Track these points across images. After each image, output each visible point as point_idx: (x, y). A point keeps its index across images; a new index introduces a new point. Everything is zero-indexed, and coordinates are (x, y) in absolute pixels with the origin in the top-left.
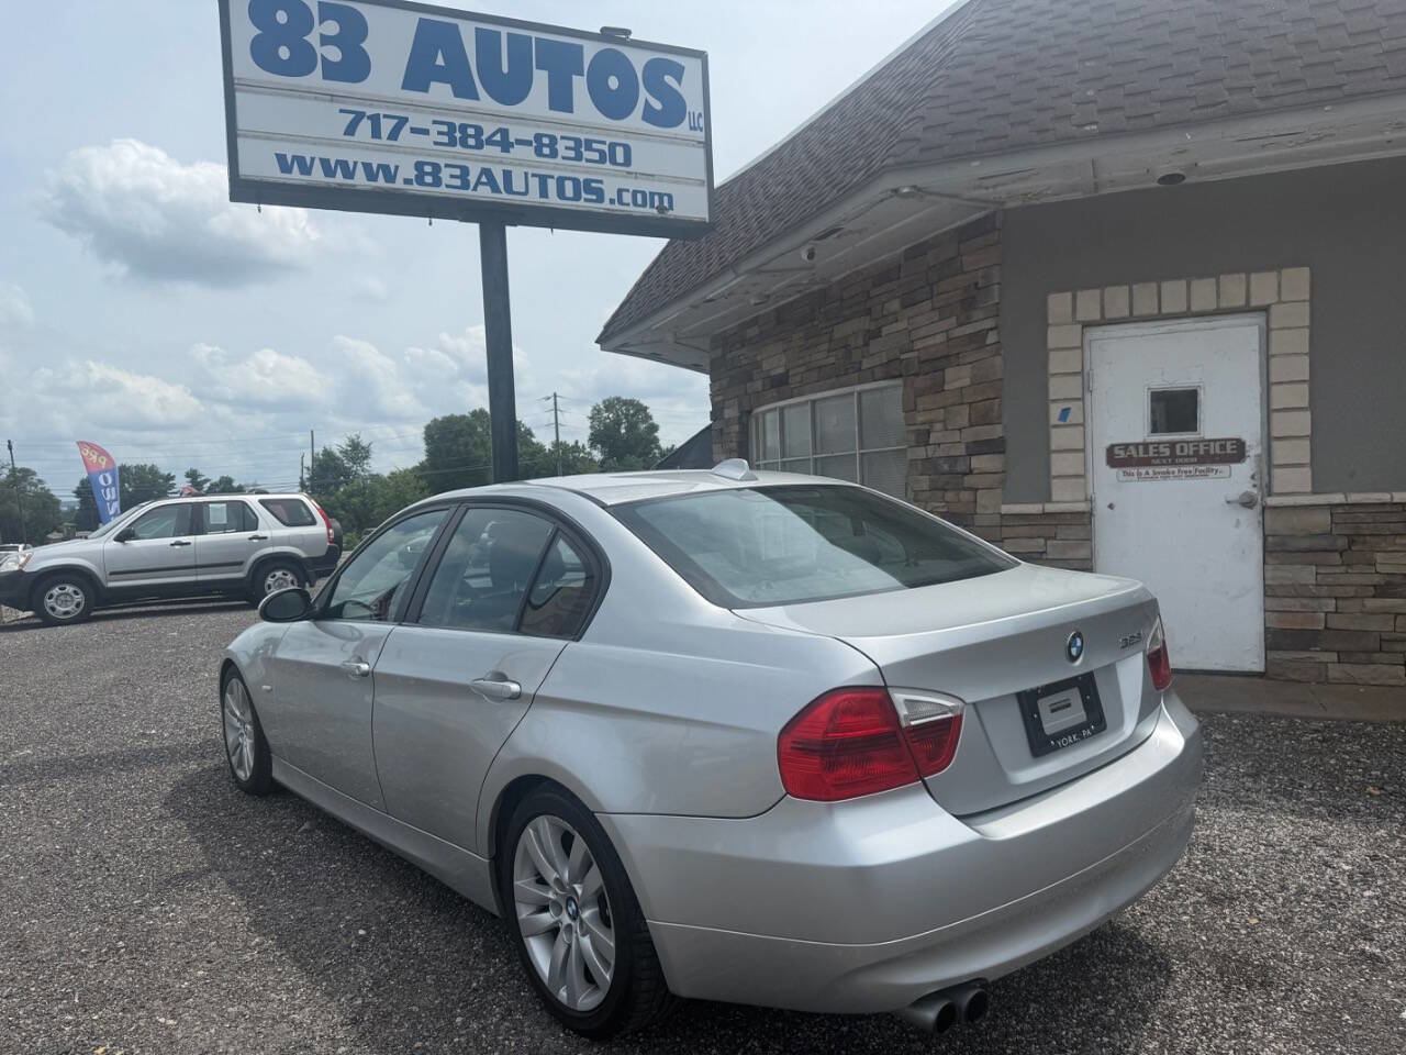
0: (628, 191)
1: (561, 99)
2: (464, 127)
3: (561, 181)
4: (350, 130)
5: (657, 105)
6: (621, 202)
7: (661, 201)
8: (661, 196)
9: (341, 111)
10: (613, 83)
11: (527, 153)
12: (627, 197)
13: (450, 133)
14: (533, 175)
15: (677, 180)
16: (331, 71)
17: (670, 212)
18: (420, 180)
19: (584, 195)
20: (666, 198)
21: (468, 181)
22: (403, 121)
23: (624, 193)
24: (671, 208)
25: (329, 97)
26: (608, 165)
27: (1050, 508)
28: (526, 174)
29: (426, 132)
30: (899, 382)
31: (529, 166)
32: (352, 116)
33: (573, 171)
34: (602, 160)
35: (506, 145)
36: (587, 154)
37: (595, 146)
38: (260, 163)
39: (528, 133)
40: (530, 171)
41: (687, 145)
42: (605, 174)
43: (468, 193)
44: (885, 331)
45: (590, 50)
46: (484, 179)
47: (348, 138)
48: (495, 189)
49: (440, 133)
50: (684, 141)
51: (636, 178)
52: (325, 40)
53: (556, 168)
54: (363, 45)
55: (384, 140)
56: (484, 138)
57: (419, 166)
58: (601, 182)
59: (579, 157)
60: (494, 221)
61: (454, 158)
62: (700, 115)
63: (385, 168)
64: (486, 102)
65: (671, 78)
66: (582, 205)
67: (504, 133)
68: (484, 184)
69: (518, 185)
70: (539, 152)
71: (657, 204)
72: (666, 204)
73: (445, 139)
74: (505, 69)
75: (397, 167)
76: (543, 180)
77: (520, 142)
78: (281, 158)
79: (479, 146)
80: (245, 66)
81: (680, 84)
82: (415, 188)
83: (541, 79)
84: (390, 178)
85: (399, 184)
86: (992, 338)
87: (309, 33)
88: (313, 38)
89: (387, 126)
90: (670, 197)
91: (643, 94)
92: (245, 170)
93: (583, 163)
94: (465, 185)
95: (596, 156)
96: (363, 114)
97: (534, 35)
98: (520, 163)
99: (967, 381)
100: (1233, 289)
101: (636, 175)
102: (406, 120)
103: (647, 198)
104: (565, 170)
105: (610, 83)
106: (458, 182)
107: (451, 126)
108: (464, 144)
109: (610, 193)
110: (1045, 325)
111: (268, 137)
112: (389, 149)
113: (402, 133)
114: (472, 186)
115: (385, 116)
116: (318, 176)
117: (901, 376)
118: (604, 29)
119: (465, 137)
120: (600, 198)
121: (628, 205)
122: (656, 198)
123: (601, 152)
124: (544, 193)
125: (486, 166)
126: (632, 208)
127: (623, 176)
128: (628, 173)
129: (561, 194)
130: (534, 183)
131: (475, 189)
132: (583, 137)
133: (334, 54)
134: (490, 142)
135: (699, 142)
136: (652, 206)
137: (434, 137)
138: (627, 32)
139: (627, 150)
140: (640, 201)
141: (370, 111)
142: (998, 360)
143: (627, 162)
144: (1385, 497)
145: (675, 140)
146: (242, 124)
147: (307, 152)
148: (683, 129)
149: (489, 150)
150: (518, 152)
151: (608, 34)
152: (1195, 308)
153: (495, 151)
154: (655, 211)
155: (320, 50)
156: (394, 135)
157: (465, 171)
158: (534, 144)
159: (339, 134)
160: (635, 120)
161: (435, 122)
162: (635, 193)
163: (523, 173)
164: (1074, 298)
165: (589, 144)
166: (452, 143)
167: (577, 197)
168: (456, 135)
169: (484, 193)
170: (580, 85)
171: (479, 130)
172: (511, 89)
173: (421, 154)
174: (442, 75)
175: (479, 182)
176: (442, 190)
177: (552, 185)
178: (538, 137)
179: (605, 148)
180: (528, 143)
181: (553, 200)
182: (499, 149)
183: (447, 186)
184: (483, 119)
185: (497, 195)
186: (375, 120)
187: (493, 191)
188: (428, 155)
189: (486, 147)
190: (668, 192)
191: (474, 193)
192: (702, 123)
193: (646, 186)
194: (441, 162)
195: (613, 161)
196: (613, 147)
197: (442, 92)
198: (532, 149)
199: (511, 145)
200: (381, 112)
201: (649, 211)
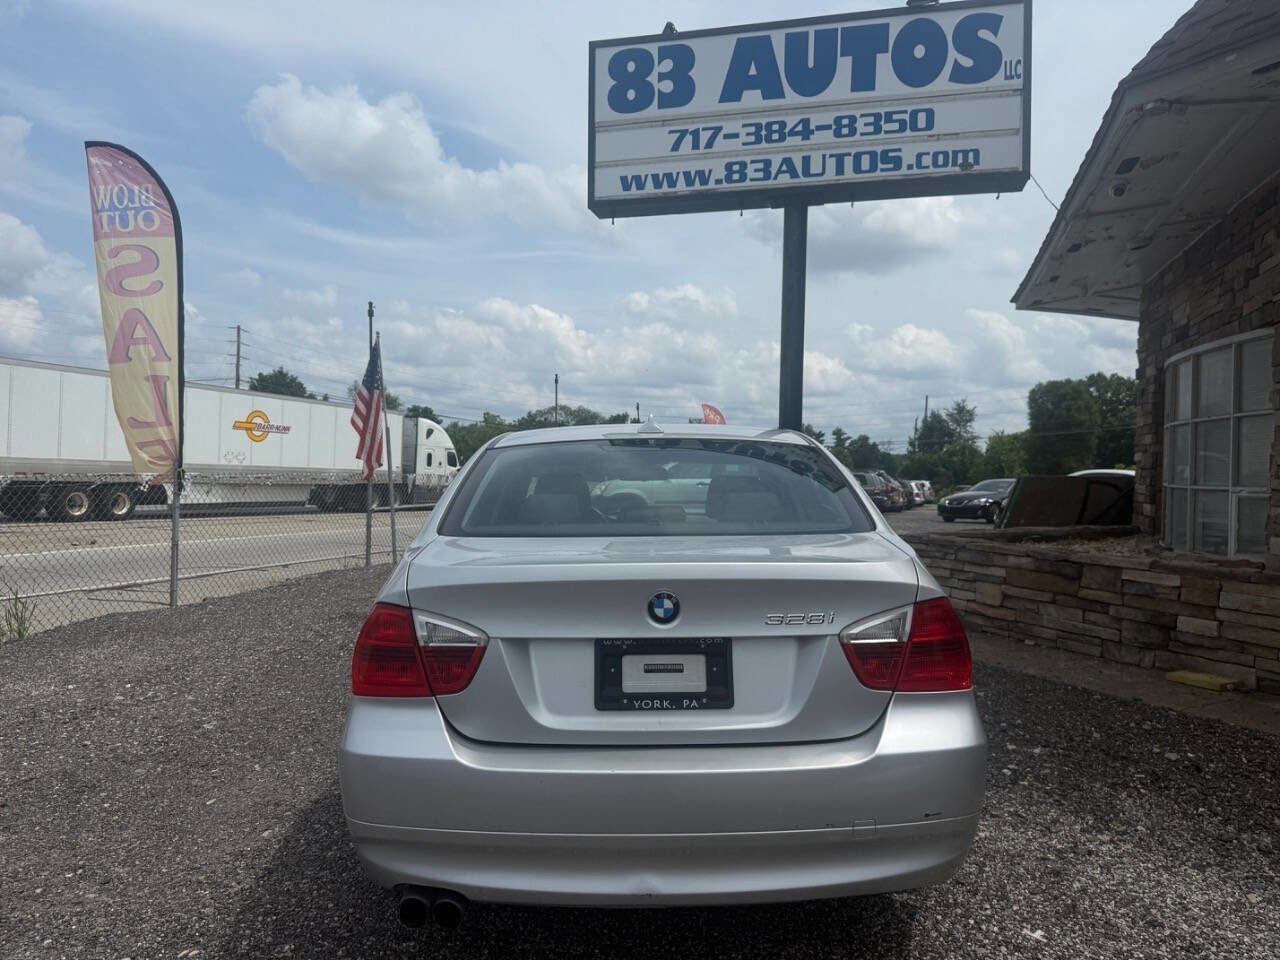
0: (928, 154)
1: (863, 79)
2: (769, 125)
3: (858, 157)
4: (676, 147)
5: (967, 62)
6: (919, 166)
7: (966, 157)
8: (965, 153)
9: (670, 132)
10: (919, 51)
11: (827, 136)
12: (927, 160)
13: (757, 134)
14: (831, 156)
15: (985, 134)
16: (666, 101)
17: (976, 167)
18: (729, 179)
19: (880, 166)
20: (971, 155)
21: (770, 172)
22: (718, 130)
23: (924, 157)
24: (977, 162)
25: (660, 123)
26: (908, 132)
28: (824, 156)
29: (736, 136)
31: (828, 148)
32: (678, 135)
33: (872, 145)
34: (902, 129)
35: (806, 133)
36: (886, 127)
37: (895, 117)
38: (609, 188)
39: (828, 118)
40: (828, 153)
41: (1001, 96)
42: (903, 142)
43: (770, 183)
44: (1262, 268)
45: (896, 26)
46: (784, 168)
47: (674, 153)
48: (794, 175)
49: (748, 134)
50: (998, 93)
51: (938, 140)
52: (662, 77)
53: (849, 146)
54: (690, 74)
55: (702, 150)
56: (787, 131)
57: (729, 167)
58: (900, 150)
59: (878, 130)
60: (796, 203)
61: (759, 154)
62: (1019, 62)
63: (700, 173)
64: (791, 97)
65: (987, 32)
66: (878, 175)
67: (806, 122)
68: (784, 172)
69: (815, 168)
70: (838, 134)
71: (960, 161)
72: (971, 160)
73: (752, 139)
74: (811, 64)
75: (710, 171)
76: (840, 158)
77: (819, 128)
78: (624, 179)
79: (782, 138)
80: (605, 112)
81: (996, 34)
82: (725, 186)
83: (845, 65)
84: (705, 181)
85: (711, 185)
87: (649, 74)
88: (653, 78)
89: (704, 137)
90: (976, 152)
91: (953, 54)
92: (601, 193)
93: (882, 135)
94: (767, 176)
95: (896, 126)
96: (686, 131)
97: (839, 26)
98: (819, 147)
101: (938, 137)
102: (720, 129)
103: (949, 157)
104: (863, 145)
105: (923, 52)
106: (761, 175)
107: (758, 126)
108: (769, 140)
109: (908, 158)
111: (615, 164)
112: (705, 156)
113: (717, 139)
114: (773, 175)
115: (704, 129)
116: (649, 189)
117: (1273, 323)
119: (770, 132)
120: (897, 163)
121: (928, 167)
122: (960, 155)
123: (902, 123)
124: (840, 170)
125: (787, 155)
126: (932, 169)
127: (924, 141)
128: (930, 136)
129: (857, 169)
130: (831, 163)
131: (775, 178)
132: (882, 111)
133: (668, 87)
134: (792, 133)
135: (1015, 90)
136: (955, 164)
137: (743, 138)
139: (930, 114)
140: (941, 162)
141: (691, 128)
143: (930, 125)
145: (986, 94)
146: (598, 158)
147: (642, 171)
148: (998, 80)
149: (791, 141)
150: (818, 137)
151: (917, 5)
153: (797, 140)
154: (957, 169)
155: (657, 86)
156: (709, 145)
157: (768, 163)
158: (834, 127)
159: (667, 151)
160: (942, 83)
161: (744, 126)
162: (936, 155)
163: (820, 156)
165: (889, 117)
166: (758, 141)
167: (873, 168)
168: (762, 134)
169: (785, 180)
170: (884, 63)
171: (783, 124)
172: (812, 81)
173: (730, 156)
174: (752, 84)
175: (779, 171)
176: (748, 184)
177: (849, 162)
178: (838, 120)
179: (906, 117)
180: (827, 127)
181: (849, 175)
182: (800, 137)
183: (752, 180)
184: (787, 114)
185: (796, 180)
186: (696, 134)
187: (792, 177)
188: (737, 155)
189: (788, 138)
190: (973, 148)
191: (775, 182)
192: (1020, 70)
193: (949, 146)
194: (748, 160)
195: (914, 128)
196: (914, 114)
197: (752, 98)
198: (831, 132)
199: (812, 132)
200: (701, 126)
201: (950, 170)
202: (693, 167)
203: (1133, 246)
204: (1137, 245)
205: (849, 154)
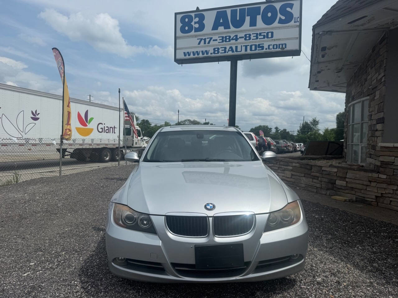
0: (271, 45)
1: (253, 23)
2: (226, 37)
3: (251, 46)
4: (199, 44)
5: (283, 18)
6: (269, 49)
8: (282, 45)
9: (198, 39)
10: (269, 15)
11: (242, 40)
12: (271, 47)
13: (222, 39)
14: (244, 46)
15: (288, 39)
16: (197, 30)
17: (285, 49)
18: (214, 53)
19: (258, 49)
20: (284, 45)
21: (226, 51)
22: (211, 38)
24: (286, 47)
25: (195, 37)
26: (266, 39)
28: (242, 46)
29: (216, 40)
30: (369, 97)
31: (243, 44)
32: (200, 40)
33: (255, 42)
34: (264, 38)
35: (236, 39)
36: (259, 37)
37: (262, 34)
38: (180, 56)
39: (243, 35)
40: (243, 45)
41: (293, 28)
42: (264, 42)
43: (226, 54)
44: (368, 79)
45: (263, 7)
46: (230, 49)
49: (220, 40)
50: (292, 27)
51: (275, 41)
52: (195, 23)
53: (249, 43)
54: (203, 22)
55: (207, 44)
56: (231, 39)
57: (214, 49)
58: (263, 44)
59: (257, 38)
60: (234, 60)
61: (223, 45)
62: (298, 17)
63: (206, 51)
64: (232, 28)
65: (289, 9)
66: (257, 51)
67: (236, 36)
68: (230, 51)
69: (239, 49)
70: (245, 39)
71: (281, 47)
72: (284, 47)
73: (221, 41)
74: (238, 19)
75: (209, 50)
76: (246, 47)
77: (240, 38)
78: (184, 53)
79: (230, 41)
80: (179, 34)
81: (292, 9)
82: (213, 55)
83: (248, 19)
84: (207, 53)
85: (209, 55)
86: (383, 80)
88: (193, 23)
89: (207, 40)
90: (285, 44)
91: (279, 15)
92: (178, 57)
93: (258, 40)
94: (225, 52)
95: (262, 37)
96: (202, 39)
97: (246, 7)
98: (240, 43)
99: (378, 96)
101: (275, 40)
102: (212, 38)
103: (277, 46)
104: (253, 43)
105: (271, 14)
106: (223, 52)
107: (223, 37)
108: (226, 41)
109: (266, 46)
111: (182, 49)
112: (207, 46)
113: (211, 42)
115: (207, 38)
116: (192, 56)
117: (369, 95)
119: (226, 39)
120: (263, 48)
121: (271, 49)
122: (281, 45)
123: (264, 36)
124: (246, 50)
125: (231, 46)
127: (270, 41)
128: (272, 40)
129: (251, 50)
130: (244, 48)
131: (228, 53)
132: (258, 32)
133: (197, 26)
134: (233, 39)
135: (297, 26)
136: (279, 48)
137: (219, 41)
139: (272, 33)
140: (275, 47)
141: (204, 38)
142: (384, 88)
143: (272, 36)
145: (288, 27)
146: (177, 47)
147: (189, 50)
148: (292, 23)
150: (240, 40)
153: (234, 41)
155: (194, 25)
156: (209, 43)
157: (225, 48)
158: (244, 37)
159: (197, 45)
160: (276, 24)
161: (219, 37)
162: (274, 45)
163: (240, 46)
165: (260, 34)
166: (223, 42)
167: (256, 49)
168: (224, 39)
169: (230, 53)
170: (259, 18)
171: (230, 37)
172: (238, 24)
173: (215, 46)
174: (221, 25)
175: (229, 51)
176: (220, 54)
177: (249, 48)
178: (246, 35)
179: (265, 34)
180: (243, 37)
181: (249, 52)
182: (235, 40)
183: (221, 53)
184: (231, 34)
185: (234, 53)
186: (205, 40)
187: (232, 52)
188: (217, 46)
189: (231, 41)
190: (285, 43)
191: (227, 54)
192: (299, 20)
193: (278, 43)
194: (220, 47)
195: (268, 37)
196: (268, 33)
197: (221, 29)
198: (244, 39)
199: (238, 39)
200: (206, 37)
201: (278, 50)
202: (204, 49)
203: (337, 72)
204: (338, 71)
205: (249, 45)
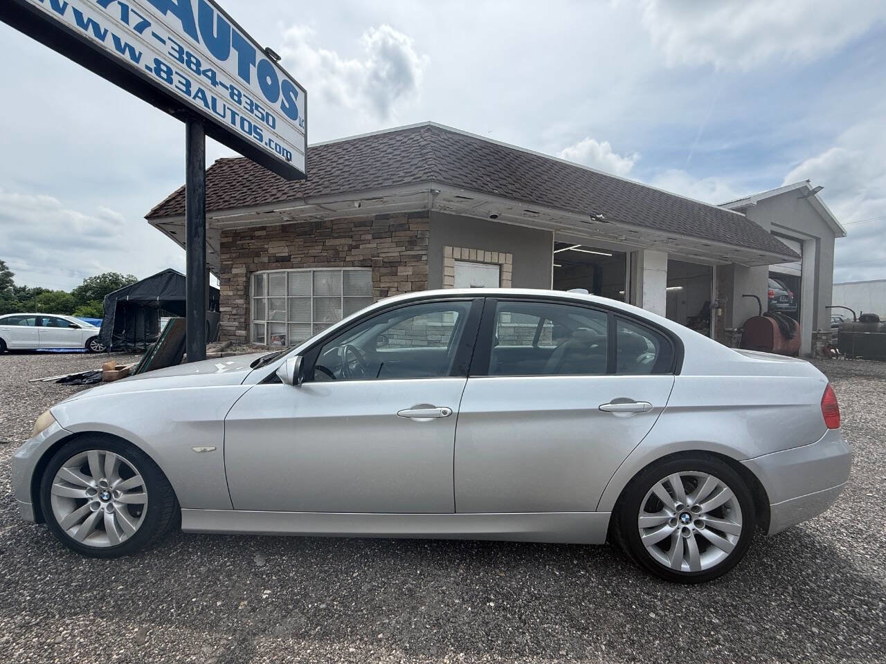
0: (273, 142)
1: (244, 73)
2: (189, 54)
3: (242, 119)
5: (287, 105)
8: (287, 152)
10: (269, 81)
11: (226, 93)
12: (273, 145)
13: (180, 54)
14: (228, 108)
15: (293, 147)
17: (290, 162)
18: (157, 72)
20: (289, 154)
21: (190, 91)
22: (146, 23)
24: (291, 159)
26: (265, 123)
27: (444, 324)
28: (224, 105)
29: (163, 42)
30: (370, 269)
31: (226, 102)
33: (249, 117)
34: (263, 119)
35: (214, 82)
36: (256, 112)
37: (260, 109)
39: (227, 82)
40: (226, 104)
42: (263, 127)
43: (190, 99)
44: (361, 247)
45: (259, 56)
46: (200, 95)
47: (100, 6)
48: (206, 105)
49: (172, 48)
50: (297, 130)
51: (277, 137)
55: (132, 28)
56: (201, 69)
57: (157, 62)
58: (262, 130)
59: (252, 111)
61: (182, 70)
63: (130, 48)
64: (203, 47)
65: (293, 94)
66: (252, 138)
67: (213, 73)
68: (200, 98)
69: (220, 109)
70: (232, 96)
71: (286, 155)
72: (289, 157)
73: (176, 55)
74: (215, 35)
75: (140, 54)
76: (234, 114)
77: (222, 84)
79: (198, 72)
81: (296, 99)
82: (153, 75)
83: (234, 54)
84: (135, 57)
85: (141, 66)
86: (424, 258)
89: (134, 19)
90: (291, 155)
91: (282, 95)
93: (254, 116)
94: (188, 93)
95: (260, 115)
97: (232, 26)
98: (221, 97)
99: (411, 273)
100: (494, 257)
101: (277, 135)
102: (149, 25)
103: (281, 149)
104: (245, 114)
106: (183, 88)
107: (180, 48)
108: (189, 66)
109: (266, 140)
110: (443, 257)
112: (135, 37)
113: (146, 31)
114: (192, 95)
115: (132, 10)
117: (371, 266)
118: (267, 49)
119: (189, 61)
120: (261, 137)
121: (273, 149)
122: (285, 151)
123: (262, 115)
124: (233, 122)
125: (201, 87)
126: (274, 151)
127: (271, 133)
128: (274, 132)
129: (242, 127)
130: (229, 113)
131: (194, 98)
132: (254, 101)
134: (204, 73)
135: (302, 133)
137: (169, 48)
138: (279, 58)
139: (273, 120)
140: (278, 150)
142: (427, 267)
143: (274, 126)
144: (526, 325)
145: (292, 126)
148: (296, 123)
149: (204, 79)
150: (221, 90)
151: (268, 52)
152: (486, 261)
153: (207, 81)
154: (284, 158)
156: (139, 29)
157: (188, 83)
158: (230, 90)
160: (278, 107)
161: (170, 39)
162: (276, 144)
163: (222, 104)
164: (453, 249)
165: (257, 107)
166: (181, 60)
167: (251, 133)
168: (184, 57)
169: (199, 103)
171: (198, 62)
172: (217, 48)
173: (159, 55)
174: (174, 10)
175: (197, 95)
176: (173, 87)
177: (238, 119)
178: (232, 88)
179: (264, 113)
180: (227, 88)
181: (238, 128)
182: (210, 81)
183: (176, 87)
184: (200, 57)
185: (207, 109)
186: (125, 9)
188: (164, 58)
189: (202, 75)
190: (290, 151)
191: (193, 100)
192: (304, 125)
193: (281, 143)
194: (173, 68)
195: (268, 123)
196: (267, 115)
197: (175, 22)
199: (217, 83)
200: (130, 6)
201: (281, 156)
202: (123, 37)
205: (238, 114)
